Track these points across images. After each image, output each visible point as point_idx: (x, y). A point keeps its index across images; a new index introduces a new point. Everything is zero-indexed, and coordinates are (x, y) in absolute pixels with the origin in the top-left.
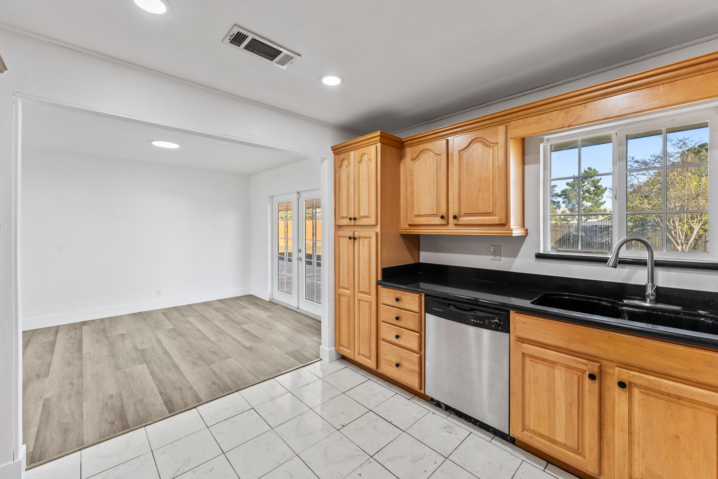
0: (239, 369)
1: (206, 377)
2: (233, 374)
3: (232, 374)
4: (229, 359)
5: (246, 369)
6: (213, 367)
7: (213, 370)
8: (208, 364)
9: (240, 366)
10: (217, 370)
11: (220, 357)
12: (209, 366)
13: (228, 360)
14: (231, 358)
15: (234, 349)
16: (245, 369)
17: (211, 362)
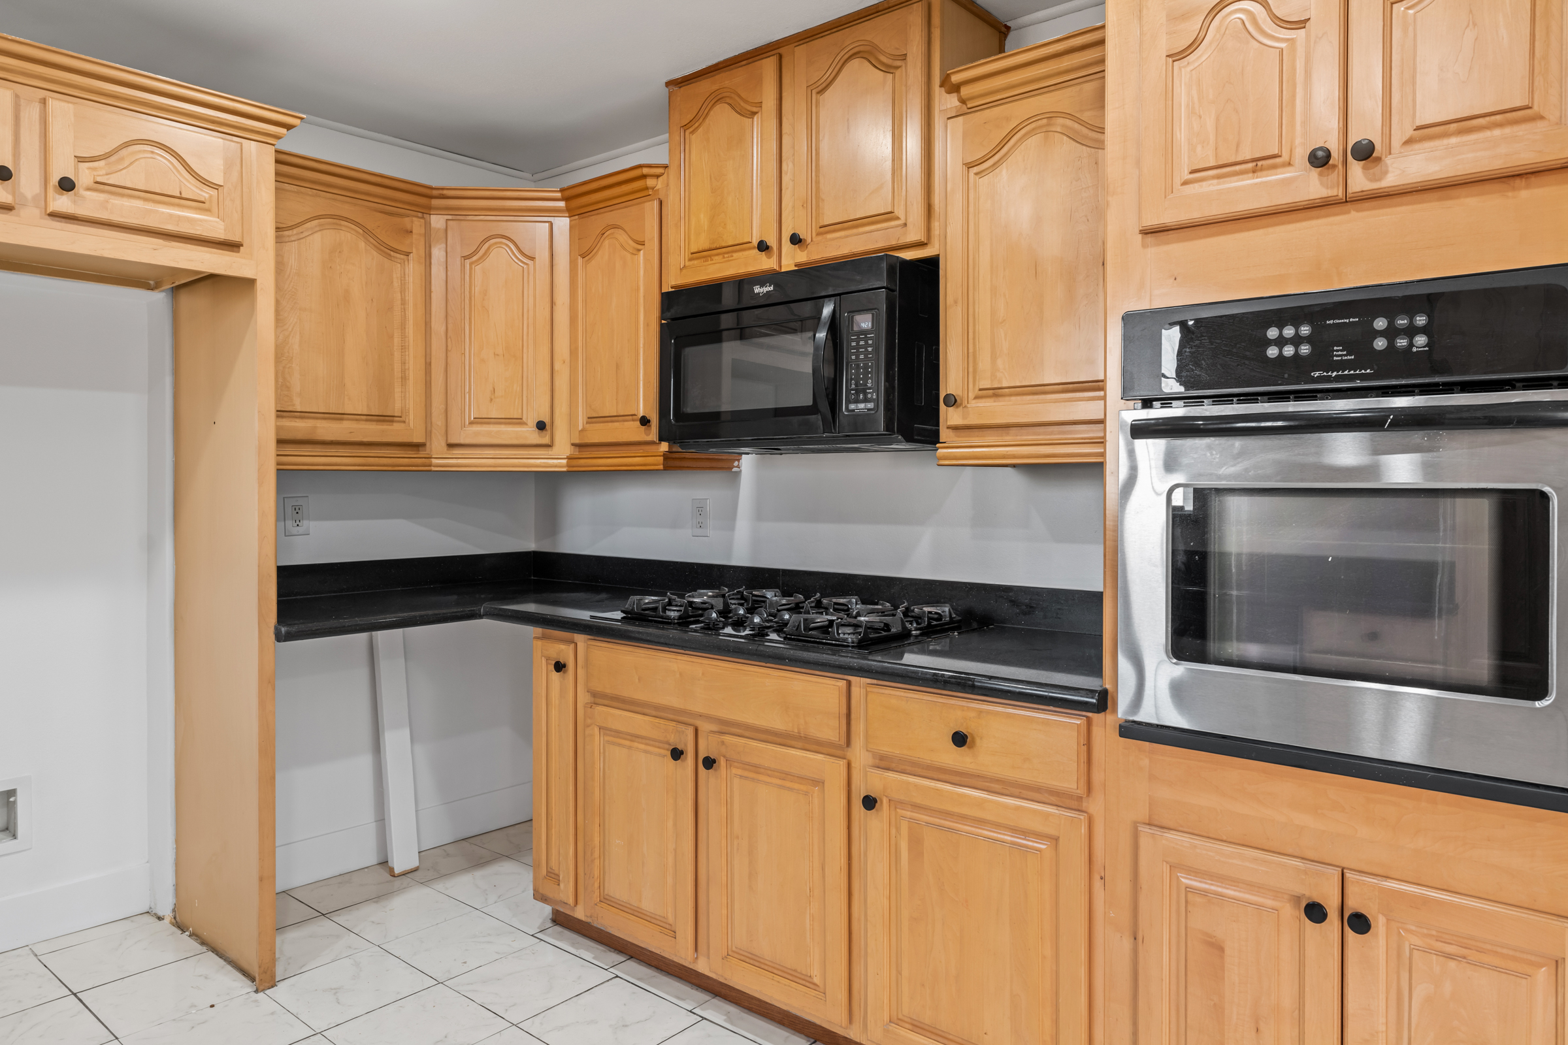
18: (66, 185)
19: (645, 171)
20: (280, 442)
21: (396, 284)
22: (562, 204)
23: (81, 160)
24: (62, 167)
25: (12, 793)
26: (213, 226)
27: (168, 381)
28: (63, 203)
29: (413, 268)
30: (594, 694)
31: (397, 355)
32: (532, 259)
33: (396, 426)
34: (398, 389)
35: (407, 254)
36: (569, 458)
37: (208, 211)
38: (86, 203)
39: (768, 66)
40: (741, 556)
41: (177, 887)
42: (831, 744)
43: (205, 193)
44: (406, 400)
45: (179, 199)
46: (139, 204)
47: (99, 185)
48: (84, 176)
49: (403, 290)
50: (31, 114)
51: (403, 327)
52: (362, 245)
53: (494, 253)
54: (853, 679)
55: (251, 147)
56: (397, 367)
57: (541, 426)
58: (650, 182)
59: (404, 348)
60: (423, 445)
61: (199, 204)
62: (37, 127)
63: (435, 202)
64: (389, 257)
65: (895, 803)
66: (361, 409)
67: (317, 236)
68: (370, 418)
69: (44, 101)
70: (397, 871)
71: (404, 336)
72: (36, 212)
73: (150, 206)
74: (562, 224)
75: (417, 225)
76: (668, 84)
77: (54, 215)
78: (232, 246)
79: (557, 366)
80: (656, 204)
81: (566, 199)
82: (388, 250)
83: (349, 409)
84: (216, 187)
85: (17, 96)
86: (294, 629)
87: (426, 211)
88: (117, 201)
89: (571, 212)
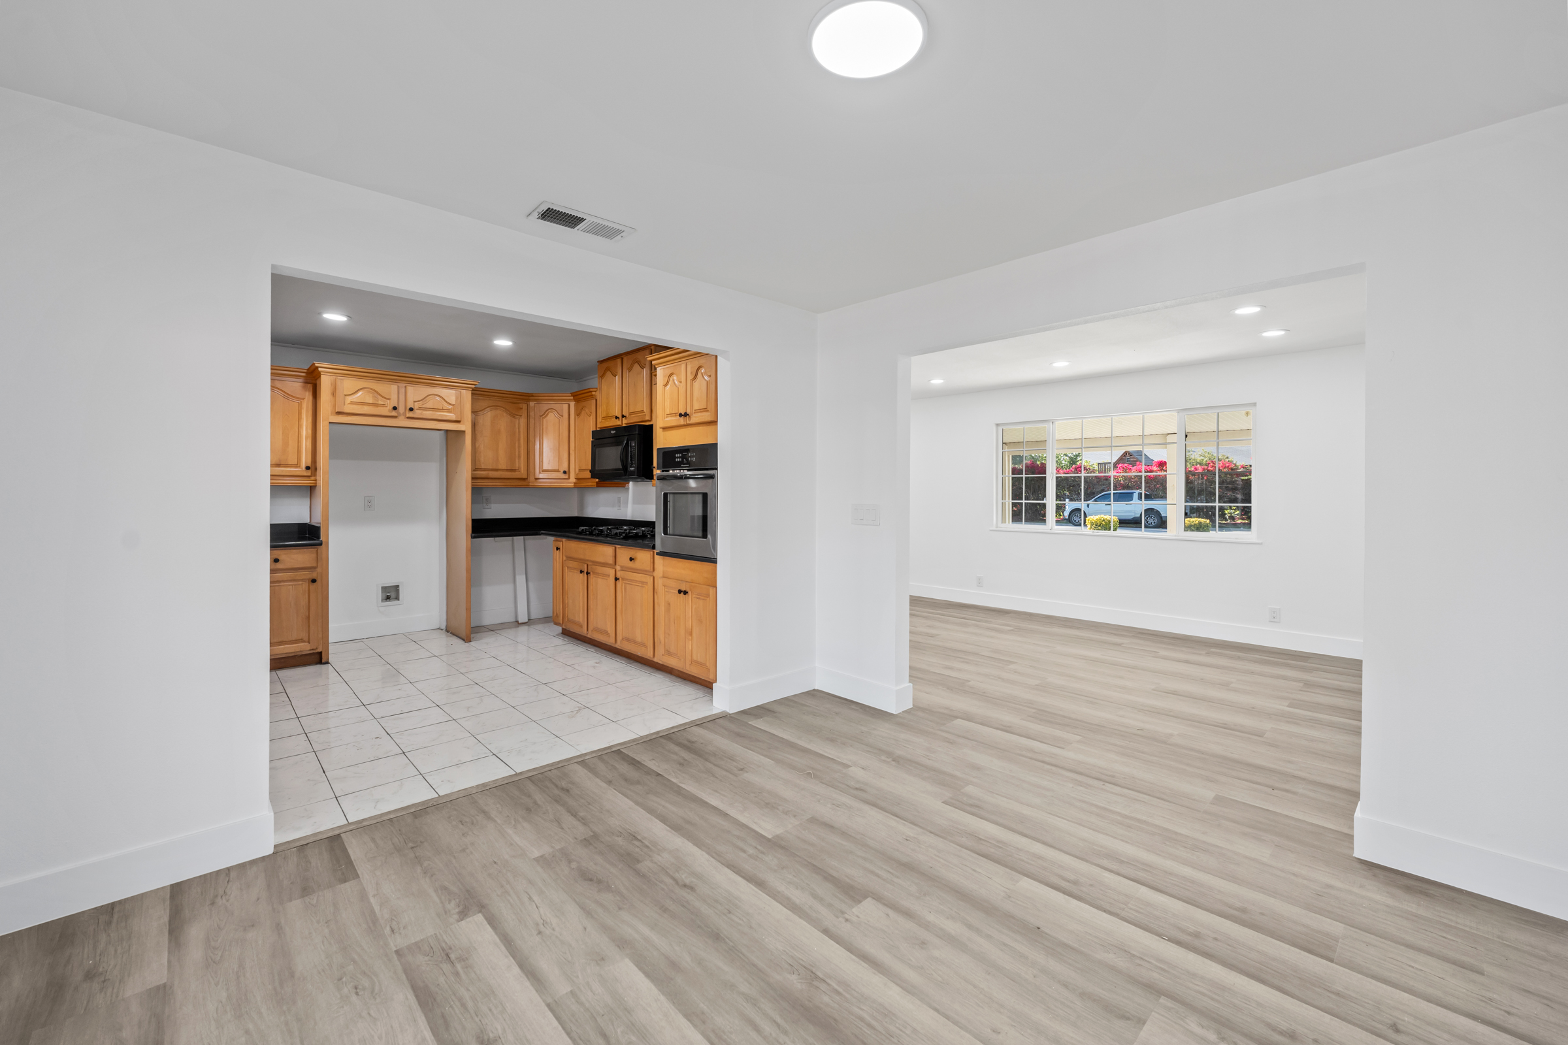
0: (513, 823)
1: (589, 804)
2: (528, 810)
3: (531, 811)
4: (541, 856)
5: (495, 821)
6: (581, 831)
7: (579, 820)
8: (595, 836)
9: (510, 831)
10: (568, 820)
11: (570, 862)
12: (594, 832)
13: (546, 850)
14: (537, 860)
15: (530, 898)
16: (499, 821)
17: (590, 844)
18: (411, 409)
19: (591, 390)
20: (472, 478)
21: (517, 426)
22: (572, 398)
23: (415, 402)
24: (410, 405)
25: (398, 586)
26: (452, 416)
27: (445, 459)
28: (411, 414)
29: (523, 421)
30: (567, 557)
31: (517, 449)
32: (562, 416)
33: (517, 473)
34: (517, 461)
35: (521, 416)
36: (574, 483)
37: (451, 412)
38: (417, 413)
39: (619, 361)
40: (629, 517)
41: (447, 619)
42: (610, 565)
43: (450, 407)
44: (521, 464)
45: (442, 410)
46: (431, 412)
47: (420, 408)
48: (416, 406)
49: (519, 428)
50: (403, 390)
51: (519, 440)
52: (505, 414)
53: (550, 414)
54: (617, 546)
55: (464, 392)
56: (517, 453)
57: (565, 472)
58: (593, 393)
59: (519, 447)
60: (527, 479)
61: (448, 411)
62: (404, 394)
63: (531, 398)
64: (514, 417)
65: (623, 579)
66: (504, 467)
67: (489, 413)
68: (507, 470)
69: (406, 387)
70: (520, 622)
71: (519, 443)
72: (403, 417)
73: (434, 413)
74: (572, 404)
75: (524, 406)
76: (598, 362)
77: (408, 418)
78: (458, 422)
79: (571, 452)
80: (594, 401)
81: (574, 396)
82: (513, 415)
83: (500, 467)
84: (453, 405)
85: (398, 387)
86: (476, 535)
87: (529, 400)
88: (425, 412)
89: (575, 400)
